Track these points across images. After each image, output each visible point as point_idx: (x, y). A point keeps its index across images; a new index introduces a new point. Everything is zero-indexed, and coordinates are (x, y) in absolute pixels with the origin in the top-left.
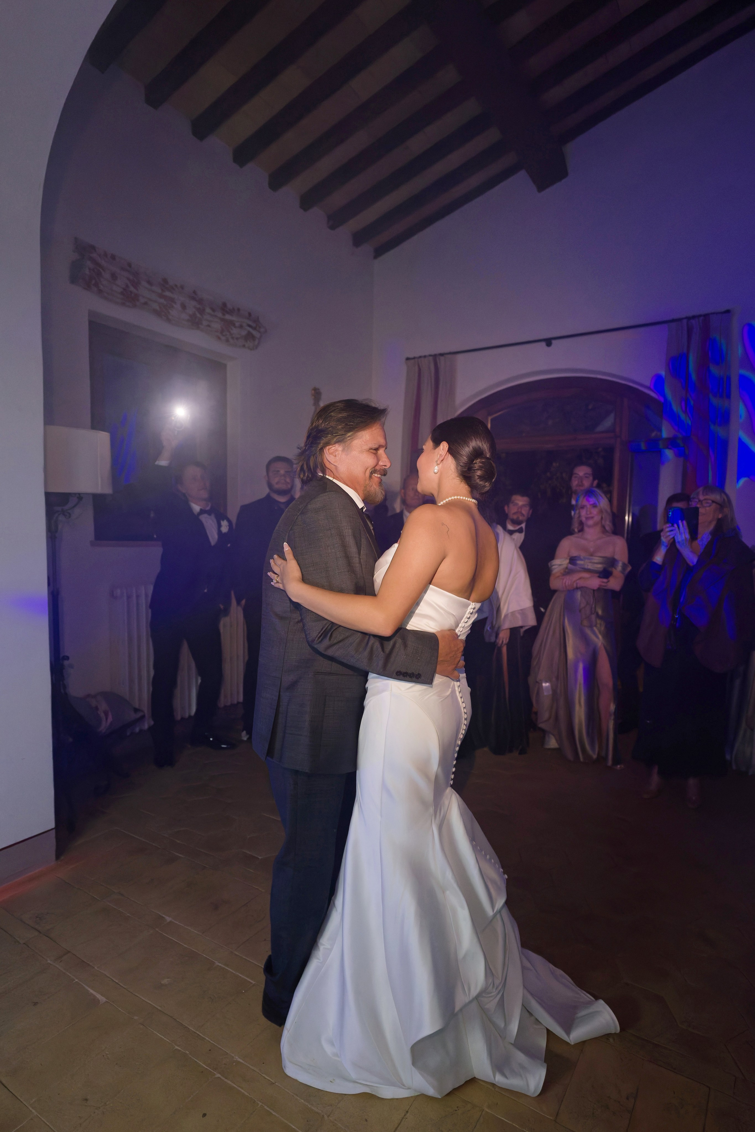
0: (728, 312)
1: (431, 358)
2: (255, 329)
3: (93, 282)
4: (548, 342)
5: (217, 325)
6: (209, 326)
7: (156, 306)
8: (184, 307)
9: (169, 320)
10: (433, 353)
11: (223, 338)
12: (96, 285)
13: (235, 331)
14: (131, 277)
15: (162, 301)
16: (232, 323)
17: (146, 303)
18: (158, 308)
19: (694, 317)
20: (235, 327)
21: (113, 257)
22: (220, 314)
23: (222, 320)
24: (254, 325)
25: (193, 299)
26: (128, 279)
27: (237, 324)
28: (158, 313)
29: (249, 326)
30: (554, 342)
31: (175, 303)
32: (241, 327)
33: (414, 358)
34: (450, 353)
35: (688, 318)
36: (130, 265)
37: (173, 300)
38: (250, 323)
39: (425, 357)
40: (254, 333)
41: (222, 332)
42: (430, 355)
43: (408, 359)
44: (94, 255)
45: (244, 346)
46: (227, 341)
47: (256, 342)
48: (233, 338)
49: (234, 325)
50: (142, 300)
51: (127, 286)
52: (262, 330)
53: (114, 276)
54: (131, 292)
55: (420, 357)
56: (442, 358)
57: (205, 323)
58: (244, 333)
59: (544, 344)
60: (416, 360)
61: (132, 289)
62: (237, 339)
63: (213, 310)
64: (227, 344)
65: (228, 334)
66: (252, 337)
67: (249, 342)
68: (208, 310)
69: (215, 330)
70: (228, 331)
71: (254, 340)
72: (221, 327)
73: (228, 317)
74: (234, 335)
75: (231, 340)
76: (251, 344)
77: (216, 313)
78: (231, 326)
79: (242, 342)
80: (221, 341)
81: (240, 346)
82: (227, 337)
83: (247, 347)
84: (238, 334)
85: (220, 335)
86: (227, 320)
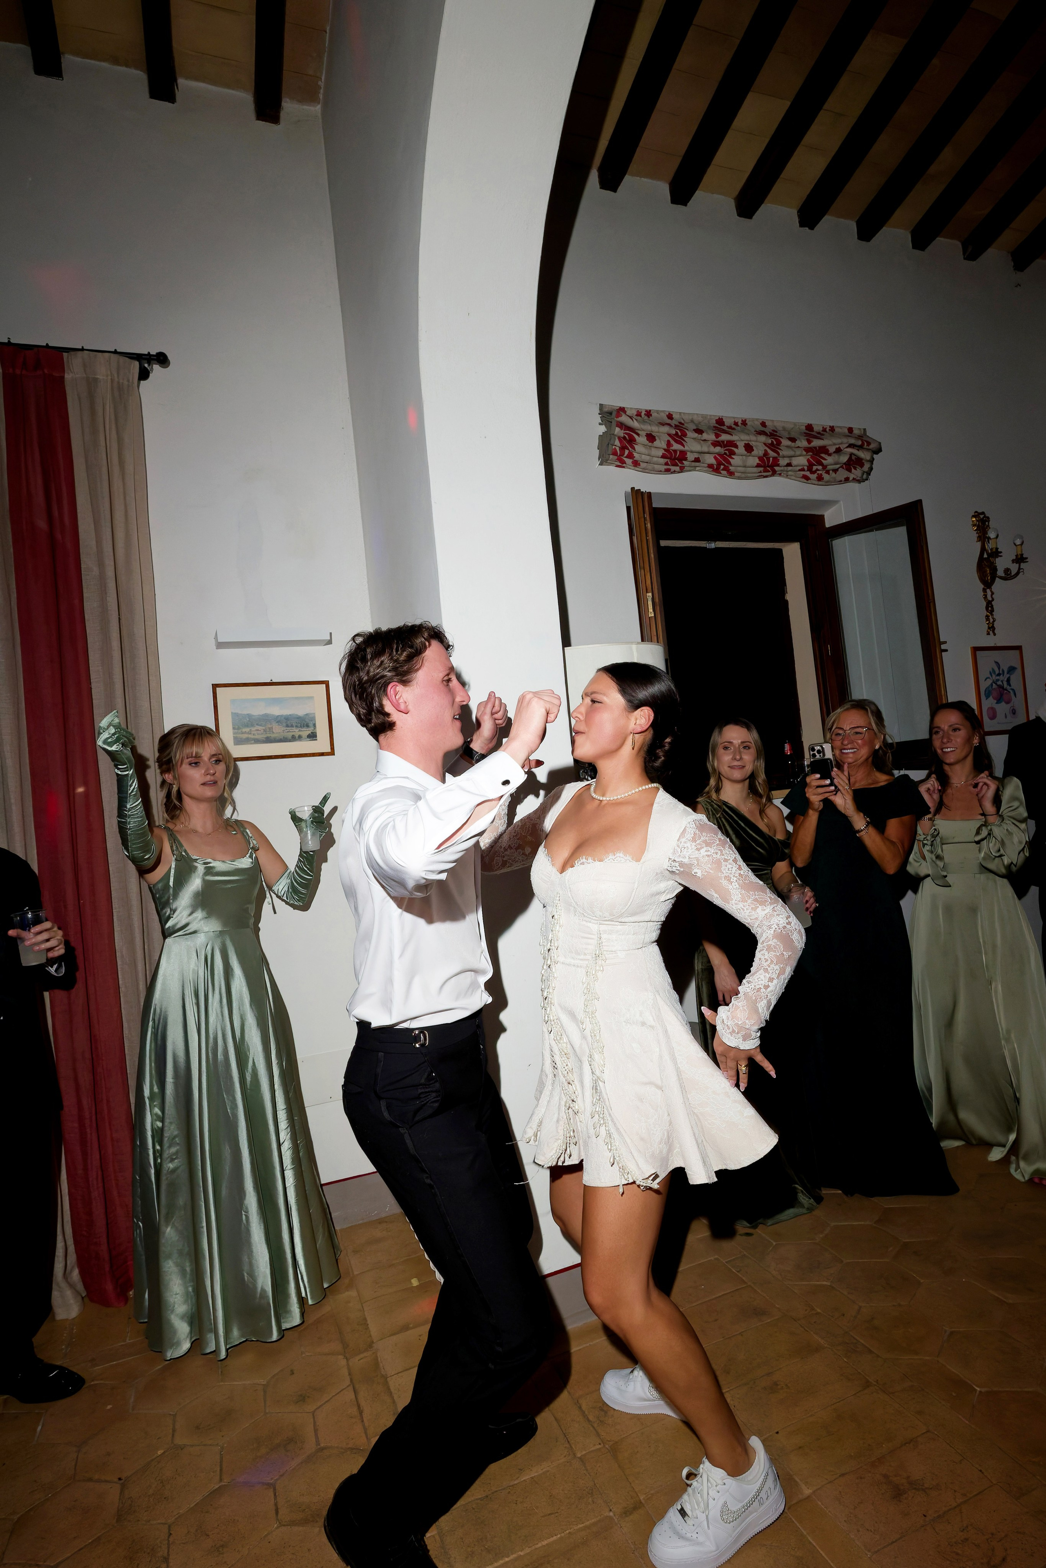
2: (860, 447)
3: (627, 452)
5: (802, 461)
6: (789, 465)
7: (711, 460)
8: (749, 448)
9: (731, 474)
11: (815, 476)
12: (630, 456)
13: (829, 460)
14: (673, 432)
15: (718, 449)
16: (824, 450)
17: (697, 460)
18: (714, 462)
20: (830, 455)
21: (648, 413)
22: (804, 443)
23: (807, 450)
24: (860, 443)
25: (762, 433)
26: (669, 435)
27: (832, 449)
28: (715, 469)
29: (851, 446)
31: (736, 447)
32: (838, 451)
36: (670, 416)
37: (731, 445)
38: (852, 441)
40: (861, 454)
41: (810, 468)
44: (624, 419)
45: (847, 480)
46: (820, 478)
47: (866, 467)
48: (828, 472)
49: (828, 452)
50: (691, 457)
51: (669, 444)
52: (872, 446)
53: (651, 438)
54: (675, 451)
57: (783, 462)
58: (844, 459)
61: (676, 446)
63: (793, 440)
64: (820, 483)
65: (820, 467)
66: (859, 462)
67: (853, 470)
68: (785, 442)
69: (800, 468)
70: (821, 464)
71: (862, 465)
72: (808, 461)
73: (816, 443)
74: (829, 467)
75: (826, 477)
76: (857, 473)
77: (798, 443)
78: (823, 455)
79: (843, 474)
80: (809, 481)
81: (841, 481)
82: (818, 474)
83: (851, 479)
84: (836, 464)
85: (808, 473)
86: (815, 448)
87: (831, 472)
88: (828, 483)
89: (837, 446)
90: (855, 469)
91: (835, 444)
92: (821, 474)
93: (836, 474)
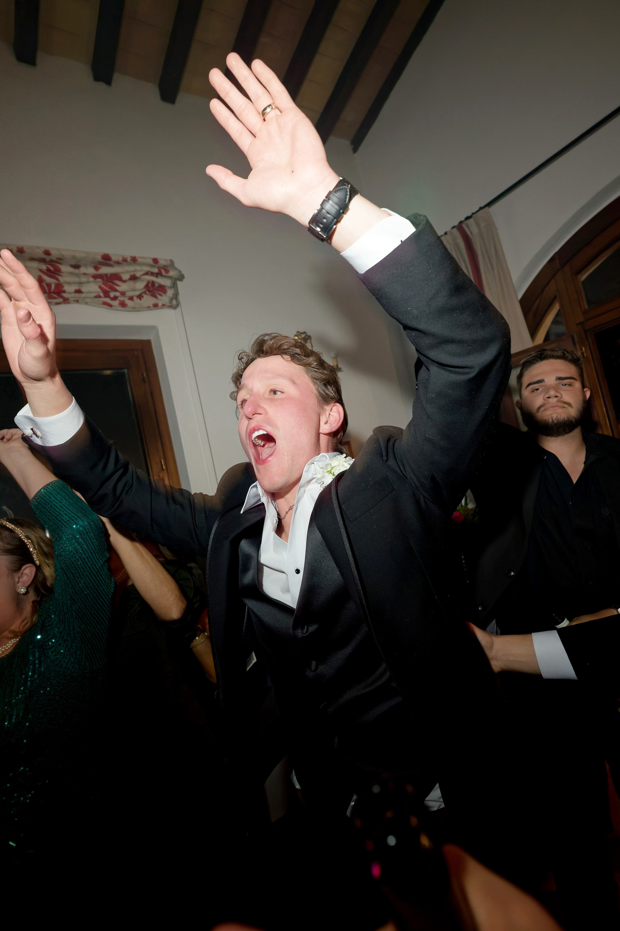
1: (455, 230)
5: (93, 287)
6: (78, 291)
10: (457, 223)
11: (115, 303)
13: (123, 287)
16: (117, 277)
20: (124, 281)
22: (91, 270)
23: (95, 277)
24: (156, 270)
27: (126, 277)
29: (149, 274)
32: (133, 278)
34: (480, 210)
40: (160, 281)
41: (106, 294)
42: (453, 228)
45: (156, 306)
46: (123, 304)
47: (172, 294)
48: (131, 298)
49: (120, 279)
52: (172, 273)
56: (471, 221)
58: (143, 285)
62: (140, 297)
63: (76, 267)
64: (126, 309)
65: (117, 294)
66: (162, 289)
67: (159, 297)
68: (65, 268)
69: (95, 294)
70: (116, 291)
71: (165, 292)
72: (100, 288)
73: (105, 270)
74: (129, 294)
75: (128, 302)
76: (164, 299)
77: (83, 270)
78: (117, 282)
79: (148, 300)
80: (113, 308)
81: (149, 307)
82: (120, 301)
83: (160, 305)
84: (134, 290)
85: (107, 300)
86: (106, 275)
87: (135, 298)
88: (134, 309)
89: (132, 274)
90: (161, 295)
91: (128, 272)
92: (124, 301)
93: (140, 299)
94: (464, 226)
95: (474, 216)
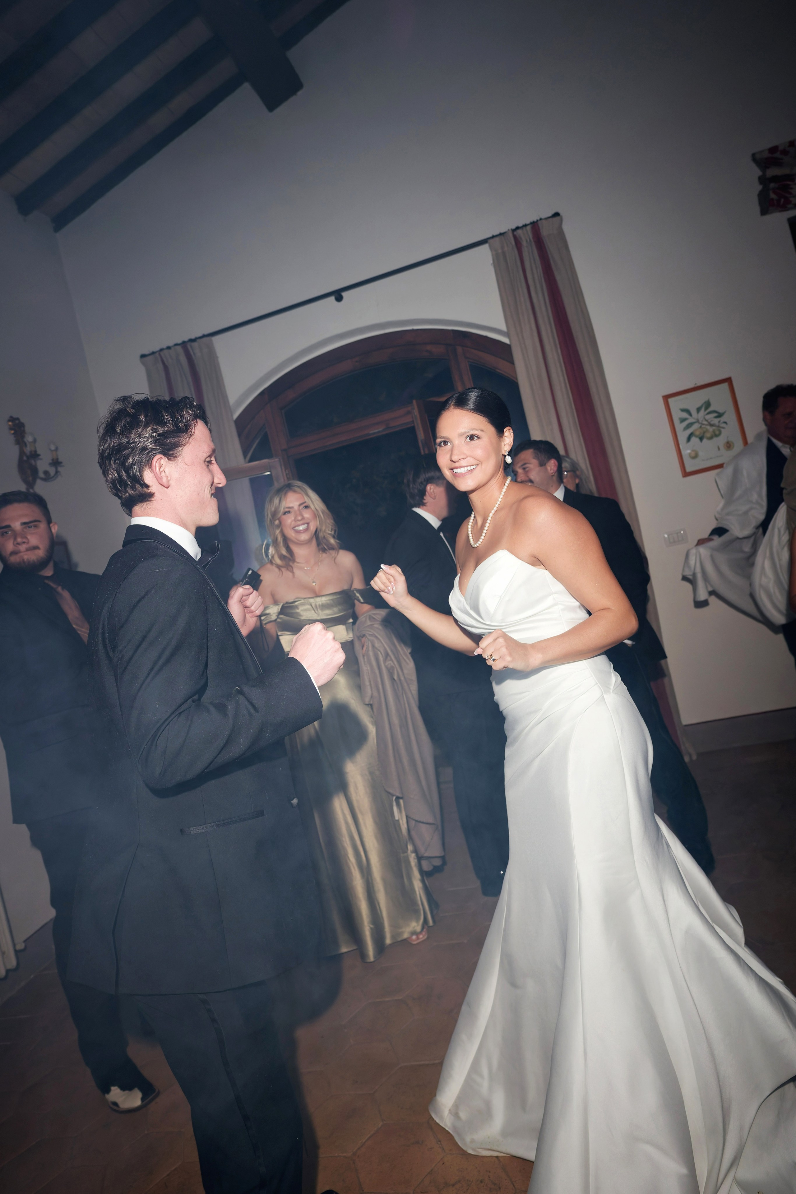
0: (557, 214)
1: (179, 349)
4: (338, 295)
10: (179, 341)
19: (517, 228)
30: (344, 294)
33: (153, 353)
34: (204, 336)
35: (514, 231)
39: (169, 348)
42: (176, 345)
43: (143, 356)
55: (162, 350)
56: (195, 344)
59: (332, 299)
60: (157, 354)
94: (189, 347)
95: (198, 340)
